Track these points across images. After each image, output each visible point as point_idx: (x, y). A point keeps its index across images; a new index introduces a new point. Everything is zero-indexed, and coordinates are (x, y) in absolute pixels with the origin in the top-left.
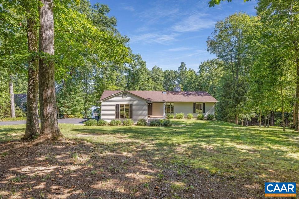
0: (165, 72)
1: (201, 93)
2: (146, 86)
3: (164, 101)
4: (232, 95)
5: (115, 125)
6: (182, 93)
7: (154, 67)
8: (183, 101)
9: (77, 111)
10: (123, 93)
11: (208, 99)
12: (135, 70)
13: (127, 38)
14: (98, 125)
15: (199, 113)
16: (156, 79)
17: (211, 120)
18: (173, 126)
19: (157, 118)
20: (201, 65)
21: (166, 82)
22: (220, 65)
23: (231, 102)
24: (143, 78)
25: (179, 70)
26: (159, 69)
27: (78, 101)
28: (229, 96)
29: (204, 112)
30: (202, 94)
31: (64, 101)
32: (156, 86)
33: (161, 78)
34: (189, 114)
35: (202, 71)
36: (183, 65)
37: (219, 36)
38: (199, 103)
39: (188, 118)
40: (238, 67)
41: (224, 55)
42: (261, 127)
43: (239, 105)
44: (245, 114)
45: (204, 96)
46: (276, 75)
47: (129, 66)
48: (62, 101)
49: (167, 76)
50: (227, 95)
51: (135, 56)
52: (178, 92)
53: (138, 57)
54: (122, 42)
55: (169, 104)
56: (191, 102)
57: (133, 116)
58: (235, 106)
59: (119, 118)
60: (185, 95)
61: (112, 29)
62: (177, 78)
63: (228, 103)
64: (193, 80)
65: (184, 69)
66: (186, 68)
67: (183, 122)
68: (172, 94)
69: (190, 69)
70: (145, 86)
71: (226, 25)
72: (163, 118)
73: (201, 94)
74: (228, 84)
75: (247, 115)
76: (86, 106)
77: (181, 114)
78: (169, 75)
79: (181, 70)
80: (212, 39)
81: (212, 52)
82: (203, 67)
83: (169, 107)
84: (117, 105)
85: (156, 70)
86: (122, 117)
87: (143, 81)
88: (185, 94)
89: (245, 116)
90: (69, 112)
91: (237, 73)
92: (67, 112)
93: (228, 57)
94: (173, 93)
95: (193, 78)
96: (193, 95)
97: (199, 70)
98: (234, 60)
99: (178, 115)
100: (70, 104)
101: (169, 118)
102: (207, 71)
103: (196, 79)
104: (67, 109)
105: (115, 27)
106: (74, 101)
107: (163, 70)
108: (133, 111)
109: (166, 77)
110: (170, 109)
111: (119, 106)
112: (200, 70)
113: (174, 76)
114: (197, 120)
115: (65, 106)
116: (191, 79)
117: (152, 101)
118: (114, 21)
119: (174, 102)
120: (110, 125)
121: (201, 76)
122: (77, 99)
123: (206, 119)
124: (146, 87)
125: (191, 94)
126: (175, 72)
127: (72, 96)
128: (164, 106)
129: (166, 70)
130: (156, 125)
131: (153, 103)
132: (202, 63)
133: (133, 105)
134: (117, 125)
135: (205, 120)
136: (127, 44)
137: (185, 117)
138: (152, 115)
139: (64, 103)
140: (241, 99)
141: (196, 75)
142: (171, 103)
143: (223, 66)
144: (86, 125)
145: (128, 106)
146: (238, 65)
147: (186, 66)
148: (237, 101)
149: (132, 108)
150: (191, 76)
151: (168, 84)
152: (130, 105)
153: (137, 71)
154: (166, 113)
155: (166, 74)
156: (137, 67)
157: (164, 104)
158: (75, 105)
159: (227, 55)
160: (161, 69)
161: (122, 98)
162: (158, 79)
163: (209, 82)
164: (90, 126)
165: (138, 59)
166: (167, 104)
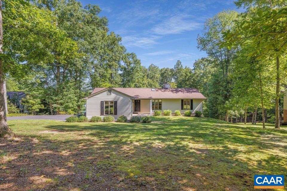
0: (162, 70)
1: (190, 89)
2: (142, 83)
3: (151, 97)
4: (221, 92)
5: (95, 121)
6: (171, 89)
7: (151, 65)
8: (170, 97)
9: (70, 108)
10: (108, 90)
11: (196, 95)
12: (130, 68)
13: (119, 37)
14: (79, 122)
15: (187, 110)
16: (152, 77)
17: (199, 116)
18: (152, 123)
19: (144, 115)
20: (195, 63)
21: (162, 80)
22: (210, 62)
23: (219, 98)
24: (138, 76)
25: (175, 68)
26: (155, 67)
27: (70, 98)
28: (218, 93)
29: (192, 108)
30: (191, 91)
31: (56, 98)
32: (152, 83)
33: (157, 75)
34: (176, 111)
35: (196, 69)
36: (179, 63)
37: (209, 34)
38: (187, 99)
39: (176, 115)
40: (227, 64)
41: (214, 52)
42: (246, 123)
43: (227, 102)
44: (234, 111)
45: (193, 93)
46: (254, 70)
47: (125, 65)
48: (54, 98)
49: (164, 73)
50: (217, 92)
51: (130, 55)
52: (167, 89)
53: (133, 56)
54: (114, 41)
55: (156, 101)
56: (179, 99)
57: (117, 113)
58: (224, 103)
59: (104, 115)
60: (174, 92)
61: (104, 28)
62: (173, 75)
63: (217, 99)
64: (187, 77)
65: (180, 67)
66: (182, 66)
67: (169, 118)
68: (161, 91)
69: (186, 67)
70: (140, 83)
71: (214, 22)
72: (150, 115)
73: (189, 91)
74: (217, 80)
75: (236, 111)
76: (79, 103)
77: (168, 111)
78: (166, 73)
79: (177, 67)
80: (202, 36)
81: (202, 49)
82: (197, 65)
83: (157, 104)
84: (101, 102)
85: (152, 68)
86: (107, 113)
87: (138, 79)
88: (174, 90)
89: (234, 113)
90: (61, 109)
91: (227, 69)
92: (59, 108)
93: (218, 54)
94: (163, 90)
95: (187, 75)
96: (182, 92)
97: (193, 68)
98: (223, 57)
99: (165, 111)
100: (62, 101)
101: (156, 114)
102: (201, 68)
103: (191, 76)
104: (59, 106)
105: (106, 27)
106: (66, 98)
107: (160, 68)
108: (117, 108)
109: (162, 75)
110: (158, 105)
111: (104, 102)
112: (195, 68)
113: (170, 73)
114: (184, 117)
115: (58, 103)
116: (186, 77)
117: (140, 98)
118: (105, 20)
119: (161, 99)
120: (91, 121)
121: (195, 74)
122: (69, 96)
123: (194, 115)
124: (141, 85)
125: (180, 91)
126: (171, 70)
127: (64, 93)
128: (151, 102)
129: (162, 68)
130: (136, 122)
131: (141, 100)
132: (196, 61)
133: (117, 102)
134: (97, 121)
135: (192, 116)
136: (120, 42)
137: (172, 114)
138: (140, 111)
139: (56, 100)
140: (230, 95)
141: (190, 73)
142: (158, 99)
143: (213, 63)
144: (67, 122)
145: (113, 103)
146: (228, 61)
147: (182, 64)
148: (226, 98)
149: (117, 105)
150: (186, 74)
151: (164, 81)
152: (115, 102)
153: (132, 69)
154: (153, 109)
155: (163, 72)
156: (132, 65)
157: (151, 100)
158: (67, 102)
159: (217, 52)
160: (158, 67)
161: (107, 95)
162: (154, 77)
163: (203, 80)
164: (71, 122)
165: (133, 58)
166: (155, 101)
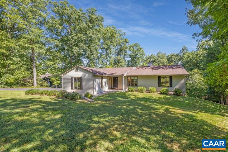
0: (169, 56)
3: (124, 74)
7: (158, 52)
10: (76, 68)
25: (180, 53)
29: (171, 86)
34: (151, 88)
38: (165, 76)
52: (149, 66)
55: (132, 78)
57: (83, 88)
59: (74, 89)
65: (185, 51)
77: (143, 87)
78: (172, 57)
84: (72, 78)
99: (140, 88)
103: (193, 57)
109: (169, 59)
110: (134, 82)
113: (176, 58)
123: (171, 93)
126: (177, 55)
131: (119, 77)
137: (146, 91)
138: (118, 87)
142: (134, 76)
149: (82, 81)
152: (81, 78)
166: (134, 78)
